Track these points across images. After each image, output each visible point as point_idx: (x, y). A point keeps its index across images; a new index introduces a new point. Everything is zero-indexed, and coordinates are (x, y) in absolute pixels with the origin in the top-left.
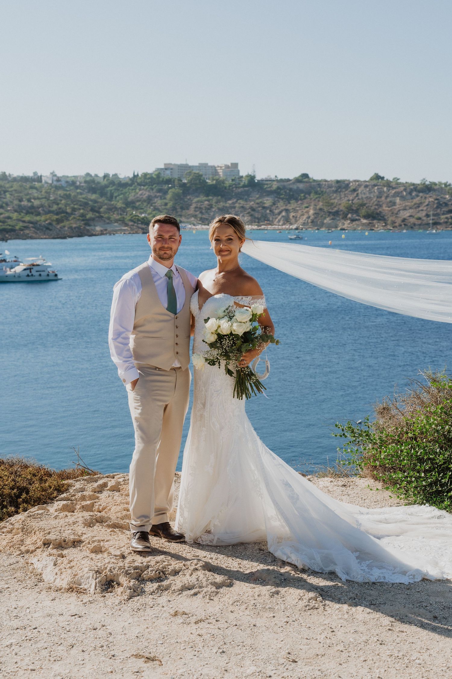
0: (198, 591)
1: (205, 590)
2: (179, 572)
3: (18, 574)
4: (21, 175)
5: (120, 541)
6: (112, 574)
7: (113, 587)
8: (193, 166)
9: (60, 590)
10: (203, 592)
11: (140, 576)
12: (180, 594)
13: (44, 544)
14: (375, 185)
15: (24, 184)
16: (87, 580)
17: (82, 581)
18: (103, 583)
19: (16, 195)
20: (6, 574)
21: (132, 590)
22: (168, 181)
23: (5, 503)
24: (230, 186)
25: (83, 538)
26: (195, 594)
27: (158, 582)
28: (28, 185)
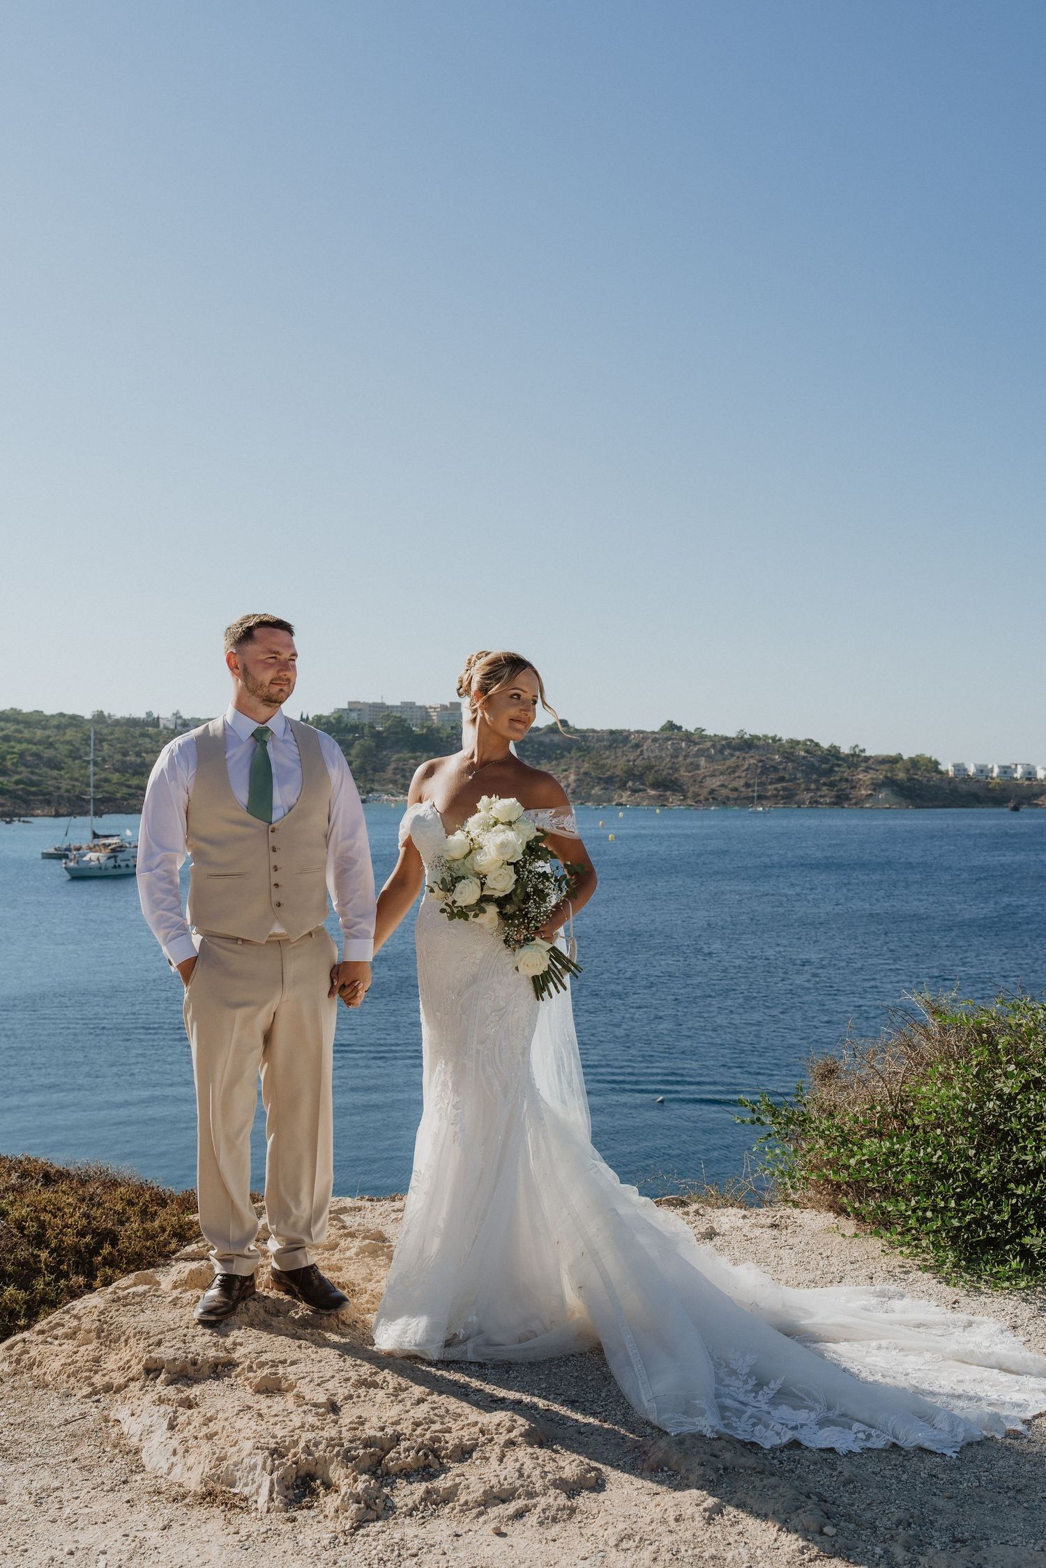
0: (526, 1506)
1: (542, 1502)
2: (472, 1450)
3: (84, 1450)
4: (127, 716)
5: (323, 1363)
6: (310, 1458)
7: (313, 1493)
8: (392, 707)
9: (184, 1497)
10: (539, 1509)
11: (379, 1462)
12: (480, 1514)
13: (148, 1371)
14: (668, 739)
15: (132, 729)
16: (249, 1473)
17: (238, 1474)
18: (289, 1481)
19: (119, 745)
20: (55, 1449)
21: (362, 1505)
22: (354, 728)
23: (64, 1267)
24: (448, 737)
25: (236, 1355)
26: (519, 1515)
27: (423, 1479)
28: (138, 731)
